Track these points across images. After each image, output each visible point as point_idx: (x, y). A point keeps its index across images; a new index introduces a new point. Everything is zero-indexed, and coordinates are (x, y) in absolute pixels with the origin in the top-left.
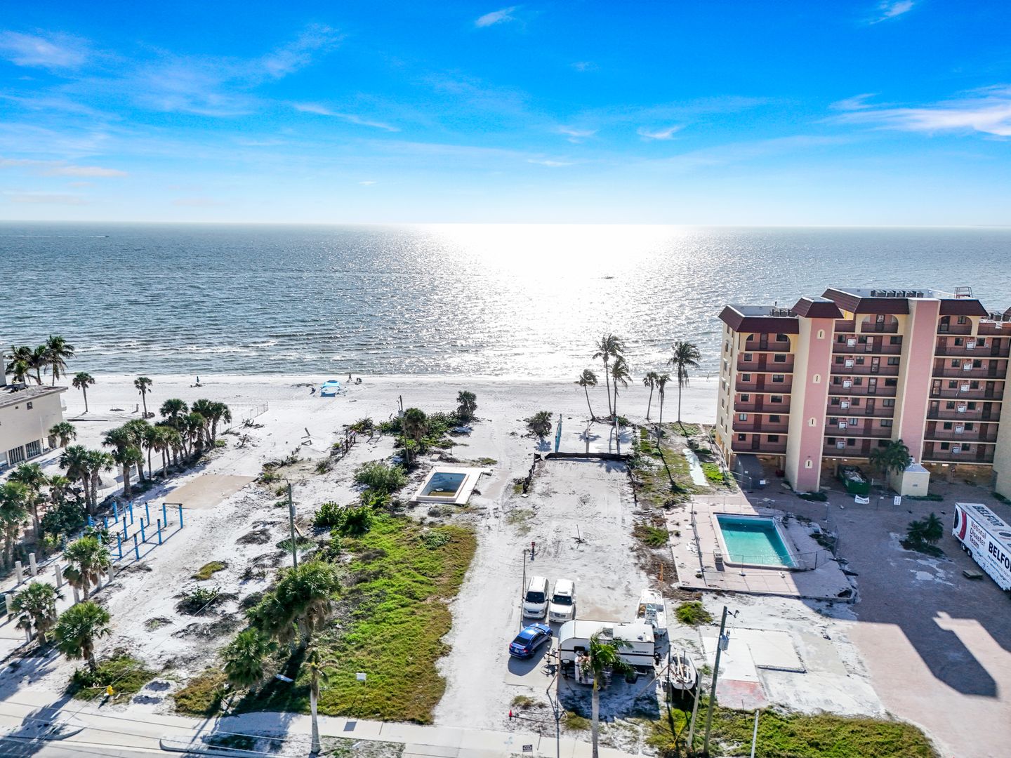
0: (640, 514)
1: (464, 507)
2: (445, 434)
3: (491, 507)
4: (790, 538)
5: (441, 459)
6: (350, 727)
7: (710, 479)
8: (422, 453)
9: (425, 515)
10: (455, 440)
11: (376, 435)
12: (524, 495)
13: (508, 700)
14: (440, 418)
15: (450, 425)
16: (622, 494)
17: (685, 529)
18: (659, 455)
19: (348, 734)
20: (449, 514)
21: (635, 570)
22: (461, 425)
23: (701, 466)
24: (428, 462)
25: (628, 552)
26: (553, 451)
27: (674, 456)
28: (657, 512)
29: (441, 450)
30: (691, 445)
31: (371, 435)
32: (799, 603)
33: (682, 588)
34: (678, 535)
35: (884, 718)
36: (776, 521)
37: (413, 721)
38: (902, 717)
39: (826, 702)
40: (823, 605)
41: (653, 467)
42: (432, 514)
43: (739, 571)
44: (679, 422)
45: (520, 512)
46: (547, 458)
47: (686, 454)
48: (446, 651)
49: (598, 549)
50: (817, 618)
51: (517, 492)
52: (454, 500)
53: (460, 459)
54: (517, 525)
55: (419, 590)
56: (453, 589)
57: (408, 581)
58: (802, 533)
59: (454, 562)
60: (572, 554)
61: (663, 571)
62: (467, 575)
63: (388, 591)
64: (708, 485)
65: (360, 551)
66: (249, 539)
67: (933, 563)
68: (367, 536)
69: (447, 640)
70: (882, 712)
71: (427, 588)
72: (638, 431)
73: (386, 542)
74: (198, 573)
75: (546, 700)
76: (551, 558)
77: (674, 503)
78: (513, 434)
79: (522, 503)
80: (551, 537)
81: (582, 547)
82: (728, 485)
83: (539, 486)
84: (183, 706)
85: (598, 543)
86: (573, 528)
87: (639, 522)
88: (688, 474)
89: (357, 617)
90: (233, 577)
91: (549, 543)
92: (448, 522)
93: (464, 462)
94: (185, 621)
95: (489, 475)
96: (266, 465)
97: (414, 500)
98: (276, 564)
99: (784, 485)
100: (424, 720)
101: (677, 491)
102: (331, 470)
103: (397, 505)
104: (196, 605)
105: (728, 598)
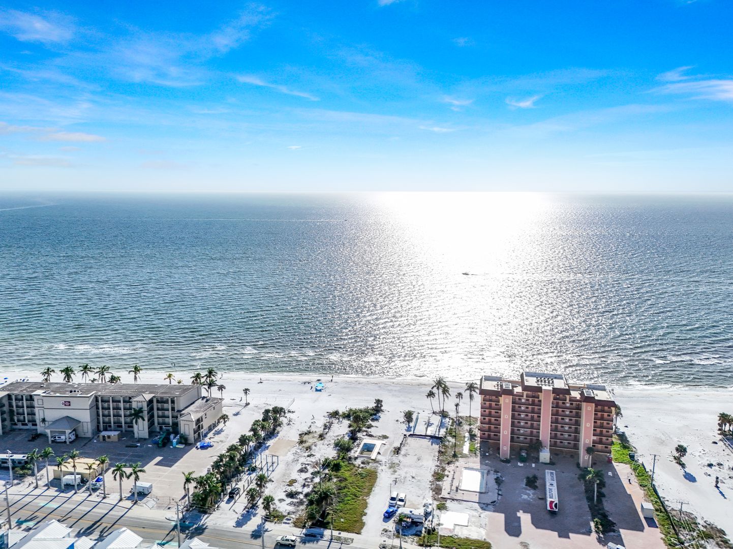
0: (438, 466)
1: (375, 461)
2: (369, 420)
3: (384, 461)
4: (487, 479)
5: (367, 435)
6: (340, 534)
7: (470, 451)
8: (360, 431)
9: (360, 463)
10: (373, 424)
11: (341, 420)
12: (397, 455)
13: (382, 529)
14: (366, 411)
15: (371, 415)
16: (434, 456)
17: (451, 474)
18: (454, 437)
19: (339, 535)
20: (368, 463)
21: (429, 489)
22: (375, 415)
23: (469, 443)
24: (361, 436)
25: (428, 483)
26: (412, 433)
27: (461, 437)
28: (444, 465)
29: (367, 429)
30: (470, 431)
31: (339, 419)
32: (477, 504)
33: (441, 498)
34: (448, 476)
35: (483, 540)
36: (486, 472)
37: (356, 533)
38: (488, 540)
39: (470, 535)
40: (484, 506)
41: (450, 443)
42: (363, 463)
43: (462, 492)
44: (470, 416)
45: (394, 463)
46: (409, 436)
47: (466, 436)
48: (365, 514)
49: (419, 481)
50: (480, 510)
51: (394, 454)
52: (370, 457)
53: (374, 435)
54: (392, 470)
55: (358, 494)
56: (368, 494)
57: (354, 491)
58: (493, 477)
59: (369, 484)
60: (409, 483)
61: (437, 490)
62: (373, 489)
63: (349, 493)
64: (468, 453)
65: (338, 478)
66: (301, 471)
67: (531, 492)
68: (341, 472)
69: (366, 511)
70: (483, 538)
71: (360, 493)
72: (451, 421)
73: (347, 474)
74: (288, 484)
75: (392, 530)
76: (402, 484)
77: (452, 462)
78: (397, 421)
79: (395, 459)
80: (403, 475)
81: (413, 480)
82: (475, 453)
83: (403, 452)
84: (296, 524)
85: (419, 478)
86: (413, 472)
87: (436, 470)
88: (463, 447)
89: (339, 502)
90: (299, 486)
91: (402, 478)
92: (368, 467)
93: (376, 437)
94: (289, 500)
95: (385, 444)
96: (300, 435)
97: (356, 456)
98: (312, 481)
99: (497, 454)
100: (359, 533)
101: (455, 456)
102: (324, 438)
103: (350, 458)
104: (291, 495)
105: (455, 501)
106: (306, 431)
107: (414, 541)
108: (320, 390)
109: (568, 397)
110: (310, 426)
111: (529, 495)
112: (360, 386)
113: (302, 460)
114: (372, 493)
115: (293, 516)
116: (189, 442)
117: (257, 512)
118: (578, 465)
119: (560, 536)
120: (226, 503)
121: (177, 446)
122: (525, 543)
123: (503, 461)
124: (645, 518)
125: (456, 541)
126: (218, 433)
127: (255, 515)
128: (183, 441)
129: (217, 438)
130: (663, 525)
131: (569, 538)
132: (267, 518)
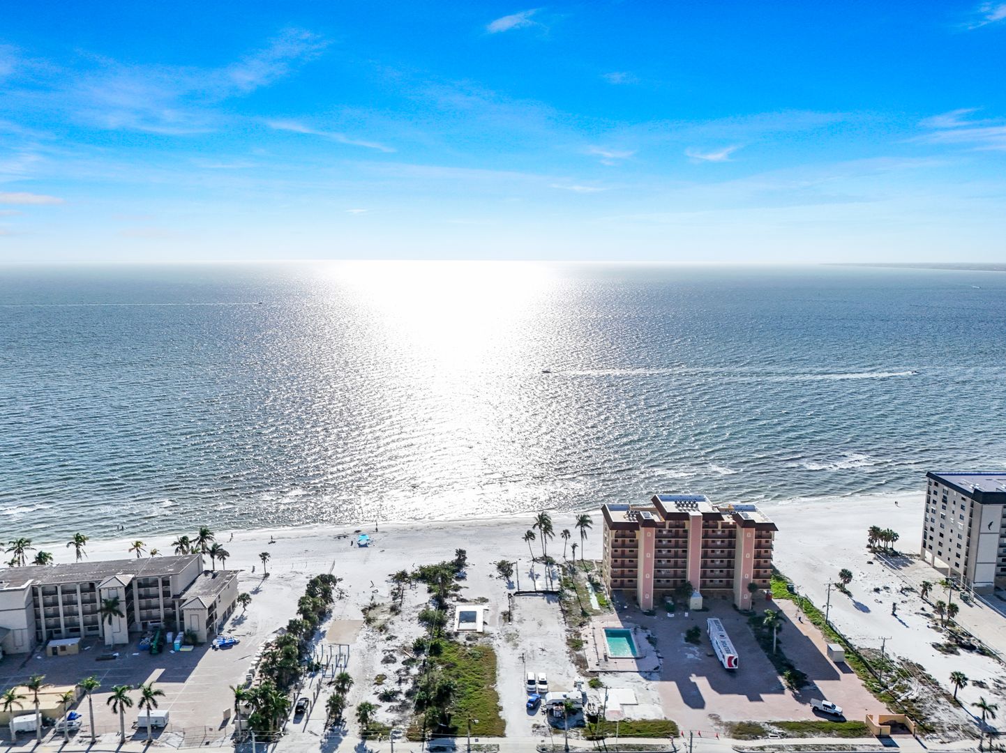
0: (568, 631)
1: (483, 634)
2: (453, 580)
3: (495, 632)
4: (637, 640)
5: (458, 600)
6: (477, 740)
7: (601, 605)
8: (446, 595)
9: (465, 640)
10: (461, 583)
11: (413, 583)
12: (510, 623)
13: (531, 726)
14: (444, 566)
15: (454, 572)
16: (558, 618)
17: (590, 638)
18: (573, 589)
19: (477, 743)
20: (476, 638)
21: (570, 663)
22: (458, 571)
23: (596, 595)
24: (451, 603)
25: (565, 654)
26: (516, 590)
27: (582, 589)
28: (577, 629)
29: (455, 592)
30: (590, 579)
32: (638, 674)
33: (590, 672)
34: (587, 643)
35: (663, 719)
36: (631, 630)
37: (499, 736)
38: (669, 719)
39: (644, 715)
40: (647, 675)
41: (572, 598)
42: (468, 639)
43: (614, 660)
44: (582, 560)
45: (511, 634)
46: (514, 595)
47: (588, 586)
48: (501, 709)
49: (552, 653)
50: (644, 681)
52: (476, 630)
53: (468, 599)
54: (510, 643)
55: (480, 682)
56: (493, 681)
57: (473, 678)
58: (642, 635)
59: (489, 667)
60: (541, 657)
61: (581, 663)
62: (497, 672)
63: (466, 683)
64: (599, 609)
65: (443, 664)
66: (386, 661)
67: (695, 649)
68: (442, 655)
69: (499, 704)
70: (663, 717)
71: (483, 681)
72: (561, 569)
73: (453, 657)
74: (376, 681)
75: (544, 725)
76: (532, 660)
77: (584, 622)
78: (491, 576)
79: (511, 628)
80: (529, 648)
81: (544, 653)
82: (609, 608)
83: (515, 617)
84: (410, 738)
85: (551, 650)
86: (539, 643)
87: (568, 636)
88: (589, 602)
90: (392, 682)
91: (529, 652)
92: (478, 644)
93: (471, 601)
94: (387, 705)
95: (487, 610)
96: (363, 611)
97: (455, 630)
98: (408, 674)
99: (636, 606)
100: (503, 736)
101: (584, 614)
102: (400, 611)
103: (449, 635)
104: (387, 697)
105: (610, 675)
106: (369, 605)
107: (578, 735)
108: (365, 546)
109: (719, 523)
110: (373, 597)
111: (694, 653)
112: (419, 534)
113: (382, 646)
114: (498, 678)
115: (401, 726)
116: (200, 641)
117: (346, 729)
118: (735, 607)
119: (751, 700)
120: (294, 723)
121: (181, 650)
122: (715, 715)
123: (645, 614)
124: (835, 663)
125: (632, 725)
126: (240, 621)
127: (345, 734)
128: (190, 641)
129: (240, 630)
130: (858, 669)
131: (762, 700)
132: (365, 735)
